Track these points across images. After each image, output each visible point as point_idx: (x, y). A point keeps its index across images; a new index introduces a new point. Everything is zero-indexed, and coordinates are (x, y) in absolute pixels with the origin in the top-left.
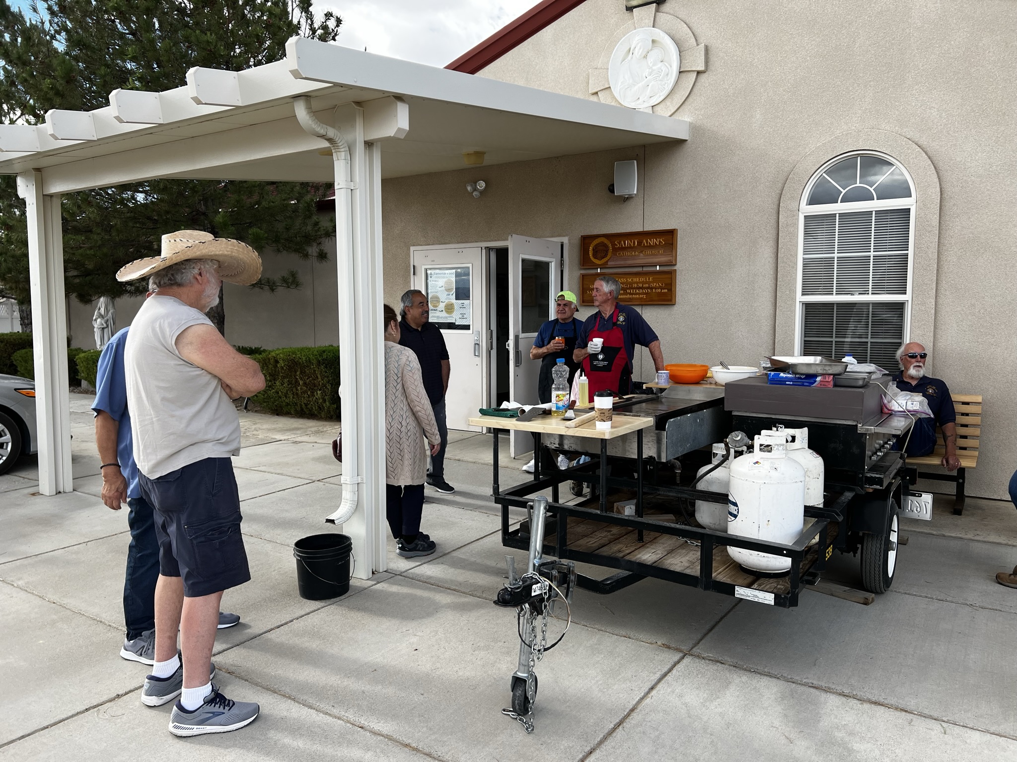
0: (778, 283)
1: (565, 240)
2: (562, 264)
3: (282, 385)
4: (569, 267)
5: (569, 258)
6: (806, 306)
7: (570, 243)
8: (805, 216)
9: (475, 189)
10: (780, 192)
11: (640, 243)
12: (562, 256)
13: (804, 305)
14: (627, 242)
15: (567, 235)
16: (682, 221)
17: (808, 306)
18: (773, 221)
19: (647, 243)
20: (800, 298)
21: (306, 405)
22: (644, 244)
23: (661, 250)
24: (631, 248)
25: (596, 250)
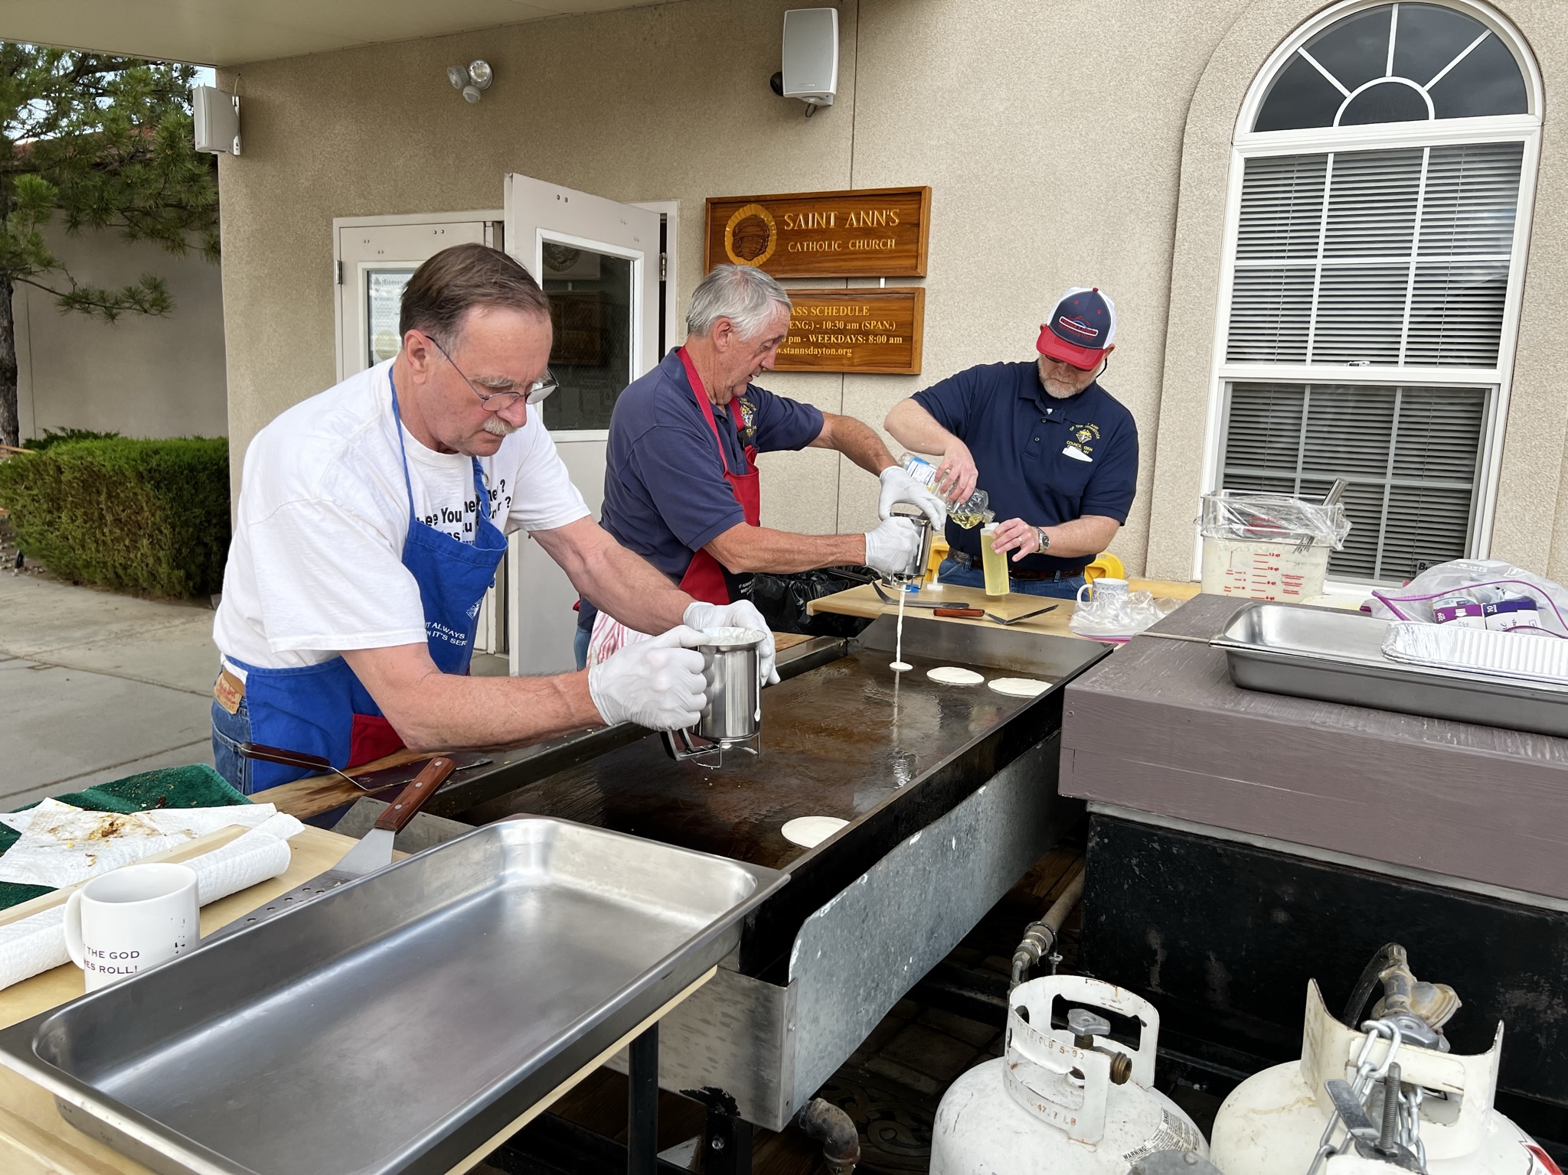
0: (1170, 329)
1: (672, 209)
2: (662, 268)
3: (73, 521)
4: (680, 275)
5: (679, 253)
6: (1234, 390)
7: (681, 217)
8: (1248, 160)
9: (469, 81)
10: (1187, 96)
11: (842, 220)
12: (663, 248)
13: (1230, 388)
14: (810, 216)
15: (676, 198)
16: (942, 167)
17: (1241, 390)
18: (1166, 174)
19: (858, 220)
20: (1223, 370)
21: (125, 568)
22: (851, 224)
23: (891, 238)
24: (821, 233)
25: (740, 235)
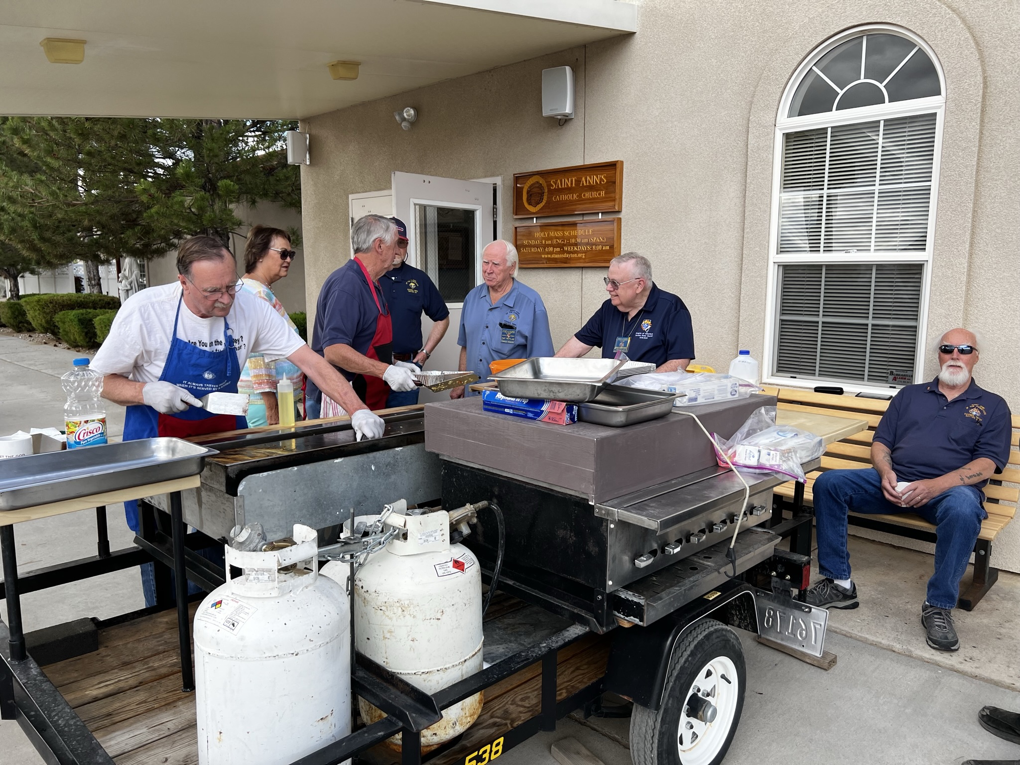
0: (744, 236)
1: (498, 180)
2: (495, 213)
4: (503, 216)
5: (503, 205)
6: (783, 270)
7: (503, 184)
8: (785, 134)
9: (404, 119)
10: (750, 100)
11: (578, 181)
12: (495, 202)
13: (781, 268)
14: (563, 180)
15: (499, 174)
16: (628, 150)
17: (788, 270)
18: (742, 144)
19: (586, 181)
20: (775, 258)
22: (583, 184)
23: (603, 190)
24: (569, 190)
25: (531, 193)
